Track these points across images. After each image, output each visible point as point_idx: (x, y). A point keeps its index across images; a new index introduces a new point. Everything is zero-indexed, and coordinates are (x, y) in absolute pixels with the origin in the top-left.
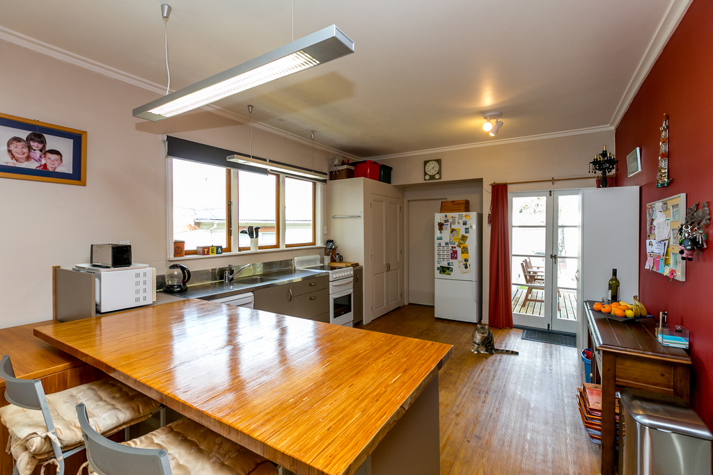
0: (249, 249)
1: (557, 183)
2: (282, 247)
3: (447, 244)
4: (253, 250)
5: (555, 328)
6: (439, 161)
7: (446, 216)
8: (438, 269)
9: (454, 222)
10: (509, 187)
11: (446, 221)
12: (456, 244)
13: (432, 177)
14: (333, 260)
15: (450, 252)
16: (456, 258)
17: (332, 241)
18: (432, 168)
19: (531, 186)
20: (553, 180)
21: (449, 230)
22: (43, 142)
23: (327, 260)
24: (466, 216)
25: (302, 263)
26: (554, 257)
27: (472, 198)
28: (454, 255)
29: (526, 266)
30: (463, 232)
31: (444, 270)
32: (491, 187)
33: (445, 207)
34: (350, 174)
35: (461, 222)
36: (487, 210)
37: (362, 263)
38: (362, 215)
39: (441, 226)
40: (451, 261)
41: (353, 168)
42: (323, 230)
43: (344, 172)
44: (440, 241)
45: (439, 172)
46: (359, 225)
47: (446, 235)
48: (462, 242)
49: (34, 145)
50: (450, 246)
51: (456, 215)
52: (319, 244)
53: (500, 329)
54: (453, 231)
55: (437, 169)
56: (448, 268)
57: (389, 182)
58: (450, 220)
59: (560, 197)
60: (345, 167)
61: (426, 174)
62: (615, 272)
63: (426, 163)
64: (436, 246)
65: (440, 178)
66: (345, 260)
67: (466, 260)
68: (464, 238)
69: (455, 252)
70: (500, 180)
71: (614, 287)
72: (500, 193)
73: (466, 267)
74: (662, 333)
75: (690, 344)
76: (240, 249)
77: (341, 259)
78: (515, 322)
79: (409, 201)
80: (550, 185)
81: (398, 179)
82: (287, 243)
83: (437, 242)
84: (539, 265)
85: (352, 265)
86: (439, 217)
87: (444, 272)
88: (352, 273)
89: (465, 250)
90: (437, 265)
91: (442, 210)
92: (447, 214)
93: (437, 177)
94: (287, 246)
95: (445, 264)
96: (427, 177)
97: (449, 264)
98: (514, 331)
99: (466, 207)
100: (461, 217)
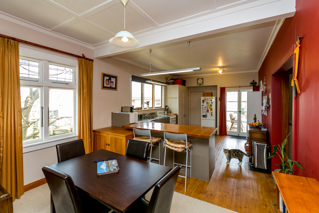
0: (146, 108)
1: (241, 88)
2: (154, 108)
3: (205, 107)
4: (148, 109)
5: (240, 135)
6: (202, 79)
7: (205, 98)
8: (202, 116)
9: (207, 100)
10: (226, 88)
11: (205, 100)
12: (209, 107)
13: (200, 84)
14: (168, 113)
15: (206, 110)
16: (208, 112)
17: (167, 106)
18: (200, 81)
19: (233, 88)
20: (240, 87)
21: (206, 103)
22: (111, 80)
23: (166, 112)
24: (212, 98)
25: (159, 113)
26: (240, 112)
27: (213, 92)
28: (208, 111)
29: (231, 116)
30: (211, 103)
31: (204, 116)
32: (220, 89)
33: (204, 95)
34: (174, 83)
35: (210, 100)
36: (219, 96)
37: (178, 114)
38: (178, 97)
39: (203, 101)
40: (207, 113)
41: (174, 81)
42: (164, 102)
43: (172, 83)
44: (203, 106)
45: (203, 83)
46: (177, 101)
47: (205, 104)
48: (210, 107)
49: (110, 80)
50: (206, 108)
51: (208, 97)
52: (163, 107)
53: (223, 136)
54: (207, 103)
55: (202, 81)
56: (206, 116)
57: (185, 86)
58: (206, 99)
59: (242, 92)
60: (172, 81)
61: (198, 83)
62: (255, 115)
63: (198, 79)
64: (202, 108)
65: (203, 85)
66: (172, 112)
67: (212, 113)
68: (211, 105)
69: (208, 110)
70: (223, 86)
71: (255, 119)
72: (223, 90)
73: (212, 115)
74: (263, 128)
75: (268, 130)
76: (145, 109)
77: (171, 112)
78: (228, 134)
79: (191, 92)
80: (239, 88)
81: (188, 85)
82: (155, 107)
83: (202, 107)
84: (235, 116)
85: (175, 114)
86: (202, 98)
87: (204, 117)
88: (176, 117)
89: (211, 110)
90: (202, 115)
91: (203, 96)
92: (206, 97)
93: (202, 84)
94: (155, 108)
95: (205, 114)
96: (198, 84)
97: (206, 114)
98: (227, 136)
99: (211, 95)
100: (210, 98)
